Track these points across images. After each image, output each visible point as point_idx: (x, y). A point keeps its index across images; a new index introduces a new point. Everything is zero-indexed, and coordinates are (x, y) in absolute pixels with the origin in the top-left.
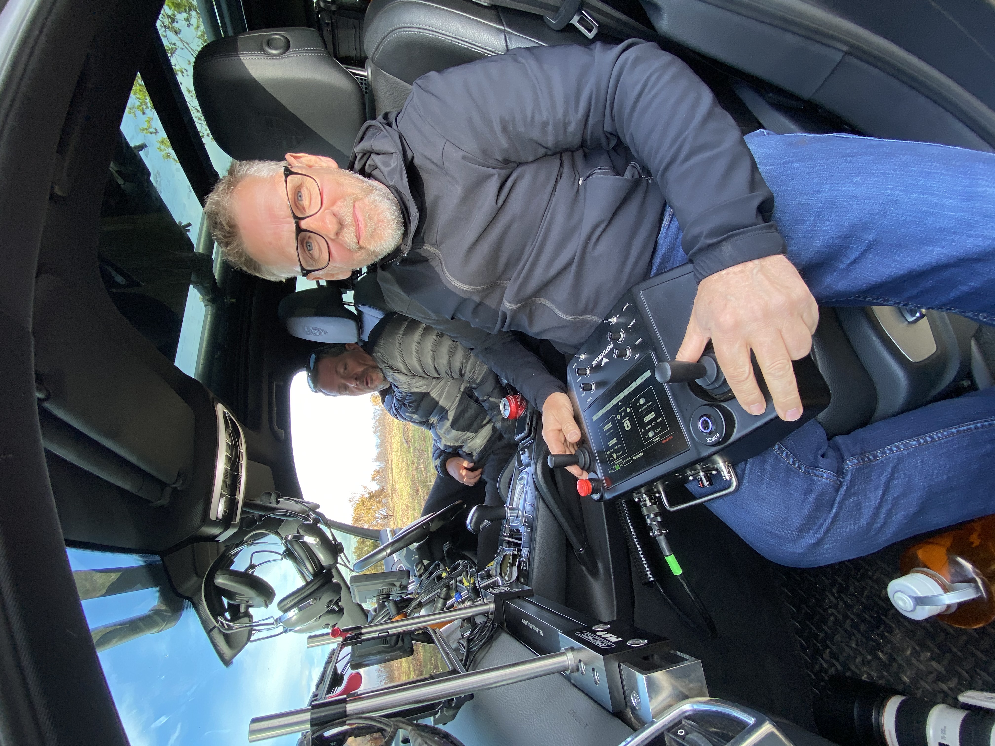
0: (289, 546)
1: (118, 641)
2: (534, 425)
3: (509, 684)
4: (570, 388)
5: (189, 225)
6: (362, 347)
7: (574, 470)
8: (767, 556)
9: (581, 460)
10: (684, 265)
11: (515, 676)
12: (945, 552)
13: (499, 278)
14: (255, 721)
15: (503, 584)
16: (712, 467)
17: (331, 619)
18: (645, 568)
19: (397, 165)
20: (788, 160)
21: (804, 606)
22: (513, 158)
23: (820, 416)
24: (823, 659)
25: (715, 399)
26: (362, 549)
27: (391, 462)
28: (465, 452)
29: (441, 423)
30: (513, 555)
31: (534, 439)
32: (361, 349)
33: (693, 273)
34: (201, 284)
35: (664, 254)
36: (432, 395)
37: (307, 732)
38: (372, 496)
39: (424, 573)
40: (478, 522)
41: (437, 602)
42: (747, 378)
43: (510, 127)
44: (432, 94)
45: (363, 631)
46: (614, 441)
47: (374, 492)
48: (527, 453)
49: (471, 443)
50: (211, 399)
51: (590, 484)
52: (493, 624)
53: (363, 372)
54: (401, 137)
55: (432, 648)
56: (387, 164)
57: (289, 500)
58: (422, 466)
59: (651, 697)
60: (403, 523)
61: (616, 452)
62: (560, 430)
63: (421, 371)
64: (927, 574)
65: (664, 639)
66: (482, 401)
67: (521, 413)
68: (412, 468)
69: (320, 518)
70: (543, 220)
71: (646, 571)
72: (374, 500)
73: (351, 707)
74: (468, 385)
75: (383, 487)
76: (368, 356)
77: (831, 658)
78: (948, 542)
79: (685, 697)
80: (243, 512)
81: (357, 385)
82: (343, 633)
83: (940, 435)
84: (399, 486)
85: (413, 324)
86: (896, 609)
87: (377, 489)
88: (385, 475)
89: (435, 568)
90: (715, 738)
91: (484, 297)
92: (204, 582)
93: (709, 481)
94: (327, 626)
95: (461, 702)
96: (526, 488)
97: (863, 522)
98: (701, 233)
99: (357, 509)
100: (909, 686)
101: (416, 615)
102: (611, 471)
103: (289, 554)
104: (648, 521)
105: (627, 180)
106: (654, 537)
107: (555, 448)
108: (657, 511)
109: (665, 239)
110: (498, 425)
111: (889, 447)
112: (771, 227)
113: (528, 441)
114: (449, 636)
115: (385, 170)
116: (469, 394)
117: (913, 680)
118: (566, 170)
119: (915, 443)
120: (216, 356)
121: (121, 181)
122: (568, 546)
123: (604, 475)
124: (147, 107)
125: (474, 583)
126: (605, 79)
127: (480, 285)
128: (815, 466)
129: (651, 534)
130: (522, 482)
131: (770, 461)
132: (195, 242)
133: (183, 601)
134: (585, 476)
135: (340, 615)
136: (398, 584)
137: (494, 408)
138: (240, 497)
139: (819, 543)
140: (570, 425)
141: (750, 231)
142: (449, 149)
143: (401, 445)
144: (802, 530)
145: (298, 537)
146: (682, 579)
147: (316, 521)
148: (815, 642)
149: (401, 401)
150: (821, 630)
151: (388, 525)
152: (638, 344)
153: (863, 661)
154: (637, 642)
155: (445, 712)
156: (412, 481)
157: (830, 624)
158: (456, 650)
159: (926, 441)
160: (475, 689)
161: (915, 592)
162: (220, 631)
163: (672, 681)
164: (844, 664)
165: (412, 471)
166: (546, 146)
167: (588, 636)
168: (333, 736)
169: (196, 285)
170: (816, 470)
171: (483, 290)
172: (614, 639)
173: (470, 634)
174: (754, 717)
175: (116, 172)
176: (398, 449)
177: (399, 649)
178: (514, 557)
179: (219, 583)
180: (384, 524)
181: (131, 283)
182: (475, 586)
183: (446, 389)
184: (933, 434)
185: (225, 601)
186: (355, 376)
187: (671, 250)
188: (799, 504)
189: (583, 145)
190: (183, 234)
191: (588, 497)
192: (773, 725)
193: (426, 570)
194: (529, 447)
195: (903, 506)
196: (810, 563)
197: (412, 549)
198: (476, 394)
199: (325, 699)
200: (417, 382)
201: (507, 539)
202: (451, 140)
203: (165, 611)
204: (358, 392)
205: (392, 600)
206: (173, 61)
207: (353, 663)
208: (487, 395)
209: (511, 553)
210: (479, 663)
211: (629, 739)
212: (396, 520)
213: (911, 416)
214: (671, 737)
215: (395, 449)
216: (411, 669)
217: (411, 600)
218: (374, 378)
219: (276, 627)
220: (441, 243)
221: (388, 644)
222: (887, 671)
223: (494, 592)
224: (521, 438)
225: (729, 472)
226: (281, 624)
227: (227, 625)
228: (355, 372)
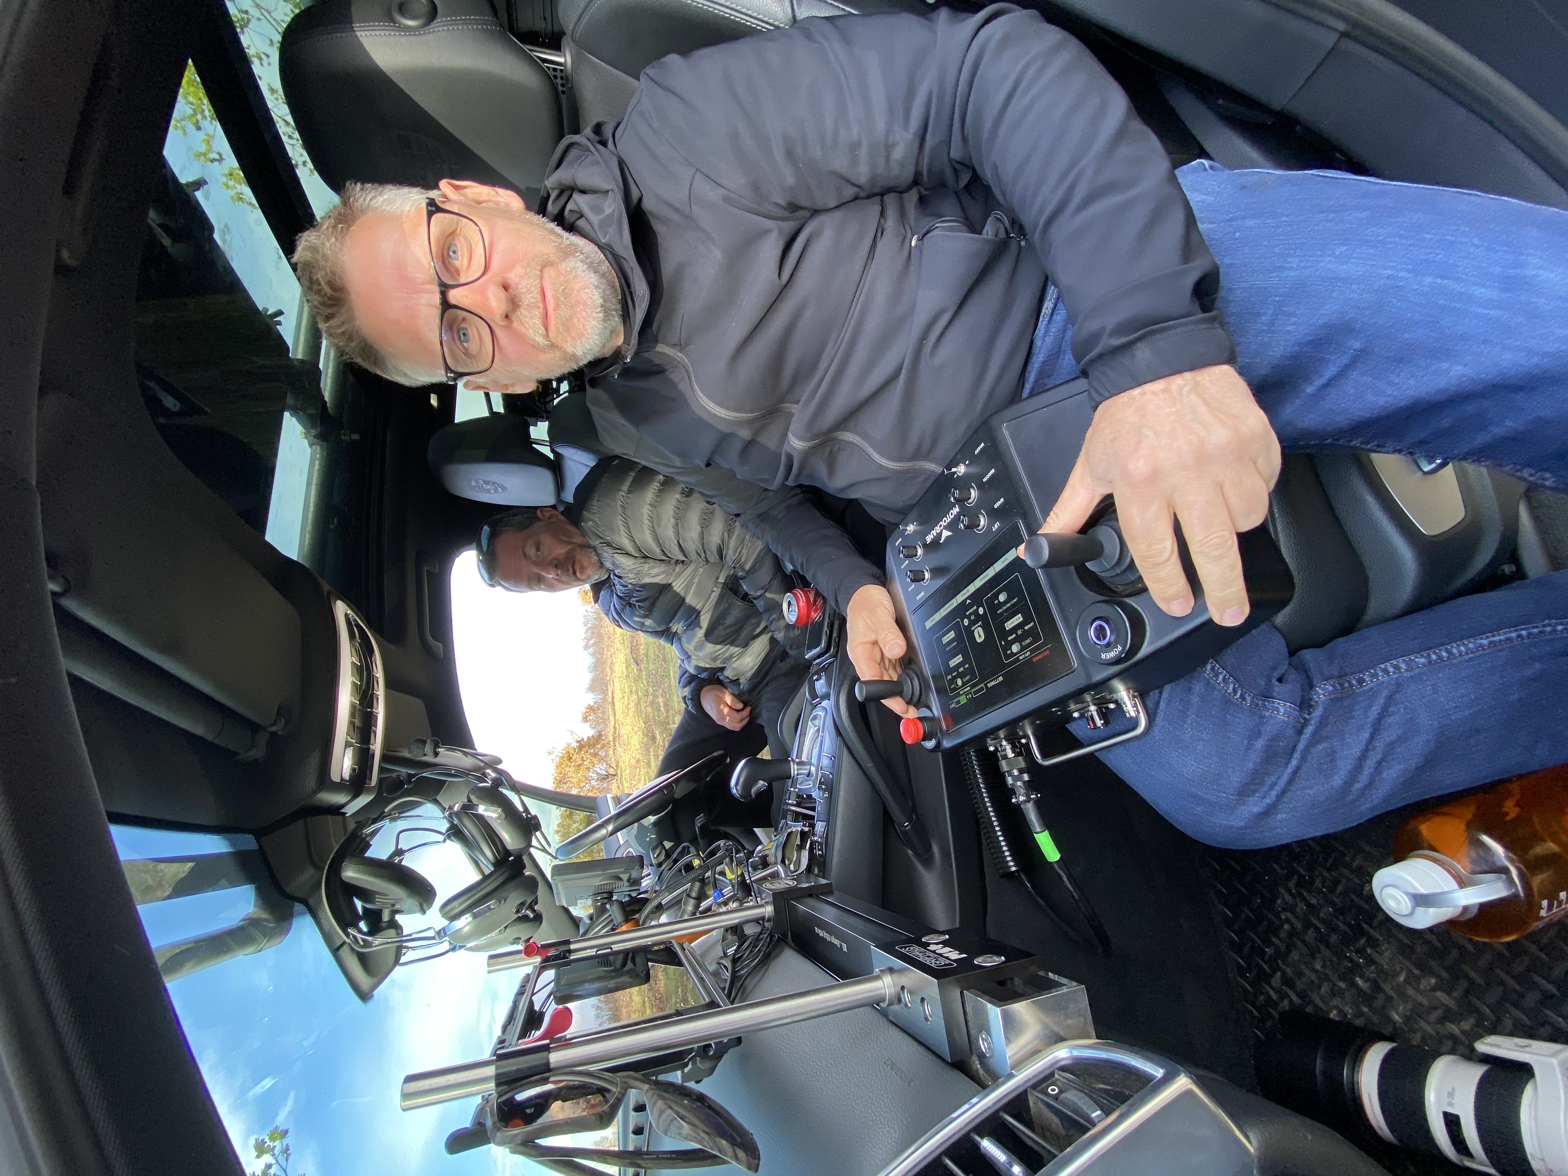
0: (456, 822)
1: (195, 965)
2: (835, 635)
3: (797, 1022)
4: (891, 578)
5: (280, 313)
6: (562, 513)
7: (894, 704)
8: (1189, 832)
9: (907, 689)
10: (1072, 380)
11: (804, 1010)
12: (1463, 826)
13: (782, 400)
14: (410, 1079)
15: (787, 875)
16: (1108, 697)
17: (523, 931)
18: (1003, 852)
19: (614, 211)
20: (1237, 214)
21: (1246, 909)
22: (803, 202)
23: (1280, 618)
24: (1272, 987)
25: (1116, 593)
26: (569, 826)
27: (613, 693)
28: (727, 678)
29: (689, 632)
30: (802, 832)
31: (835, 656)
32: (562, 517)
33: (1086, 393)
34: (304, 410)
35: (1044, 363)
36: (675, 588)
37: (490, 1095)
38: (582, 745)
39: (665, 861)
40: (749, 783)
41: (686, 904)
42: (1168, 560)
43: (799, 150)
44: (672, 92)
45: (573, 947)
46: (959, 659)
47: (585, 740)
48: (823, 678)
49: (738, 663)
50: (325, 594)
51: (920, 724)
52: (771, 936)
53: (568, 553)
54: (622, 164)
55: (678, 973)
56: (598, 210)
57: (453, 750)
58: (660, 700)
59: (1008, 1040)
60: (632, 787)
61: (961, 675)
62: (875, 643)
63: (658, 551)
64: (1435, 860)
65: (1029, 955)
66: (755, 599)
67: (815, 616)
68: (646, 702)
69: (503, 779)
70: (854, 304)
71: (1006, 857)
72: (587, 752)
73: (555, 1058)
74: (732, 572)
75: (600, 732)
76: (572, 529)
77: (1283, 984)
78: (1469, 813)
79: (1059, 1039)
80: (382, 770)
81: (557, 575)
82: (542, 950)
83: (1462, 648)
84: (625, 731)
85: (645, 474)
86: (1386, 913)
87: (590, 735)
88: (604, 713)
89: (683, 853)
90: (1105, 1099)
91: (758, 432)
92: (324, 876)
93: (1104, 720)
94: (517, 940)
95: (722, 1050)
96: (823, 732)
97: (1337, 780)
98: (1103, 329)
99: (559, 766)
100: (1401, 1028)
101: (653, 923)
102: (953, 705)
103: (455, 833)
104: (1010, 780)
105: (987, 241)
106: (1018, 806)
107: (866, 670)
108: (1023, 765)
109: (1044, 342)
110: (780, 636)
111: (1383, 666)
112: (1213, 320)
113: (826, 660)
114: (703, 955)
115: (594, 218)
116: (732, 587)
117: (1408, 1019)
118: (891, 224)
119: (1423, 660)
120: (331, 526)
121: (166, 241)
122: (887, 818)
123: (943, 712)
124: (204, 117)
125: (742, 875)
126: (952, 72)
127: (752, 412)
128: (1267, 696)
129: (1014, 800)
130: (817, 722)
131: (1198, 687)
132: (289, 341)
133: (293, 907)
134: (912, 713)
135: (537, 924)
136: (625, 877)
137: (774, 608)
138: (377, 746)
139: (1268, 812)
140: (891, 632)
141: (1180, 325)
142: (702, 187)
143: (627, 668)
144: (1244, 792)
145: (468, 807)
146: (1060, 868)
147: (497, 783)
148: (1260, 961)
149: (625, 600)
150: (1269, 944)
151: (608, 790)
152: (998, 508)
153: (1332, 990)
154: (989, 959)
155: (699, 1064)
156: (645, 723)
157: (1283, 935)
158: (716, 974)
159: (1440, 658)
160: (743, 1030)
161: (1414, 887)
162: (353, 949)
163: (1042, 1016)
164: (1302, 995)
165: (645, 707)
166: (856, 182)
167: (915, 951)
168: (530, 1099)
169: (295, 411)
170: (1268, 701)
171: (755, 419)
172: (955, 955)
173: (736, 950)
174: (1162, 1067)
175: (161, 226)
176: (623, 673)
177: (628, 972)
178: (804, 835)
179: (349, 877)
180: (603, 789)
181: (190, 409)
182: (744, 880)
183: (696, 580)
184: (1452, 647)
185: (359, 904)
186: (555, 562)
187: (1055, 355)
188: (1241, 753)
189: (916, 182)
190: (271, 329)
191: (918, 746)
192: (1191, 1078)
193: (668, 856)
194: (826, 669)
195: (1401, 756)
196: (1254, 843)
197: (646, 824)
198: (745, 587)
199: (516, 1045)
200: (650, 569)
201: (793, 808)
202: (704, 170)
203: (267, 920)
204: (560, 585)
205: (617, 900)
206: (245, 40)
207: (558, 995)
208: (761, 589)
209: (800, 829)
210: (750, 993)
211: (974, 1100)
212: (621, 783)
213: (1421, 618)
214: (1037, 1097)
215: (617, 674)
216: (647, 1004)
217: (646, 901)
218: (585, 564)
219: (438, 943)
220: (687, 345)
221: (611, 966)
222: (1370, 1007)
223: (773, 887)
224: (814, 655)
225: (1135, 706)
226: (447, 938)
227: (363, 940)
228: (553, 555)
